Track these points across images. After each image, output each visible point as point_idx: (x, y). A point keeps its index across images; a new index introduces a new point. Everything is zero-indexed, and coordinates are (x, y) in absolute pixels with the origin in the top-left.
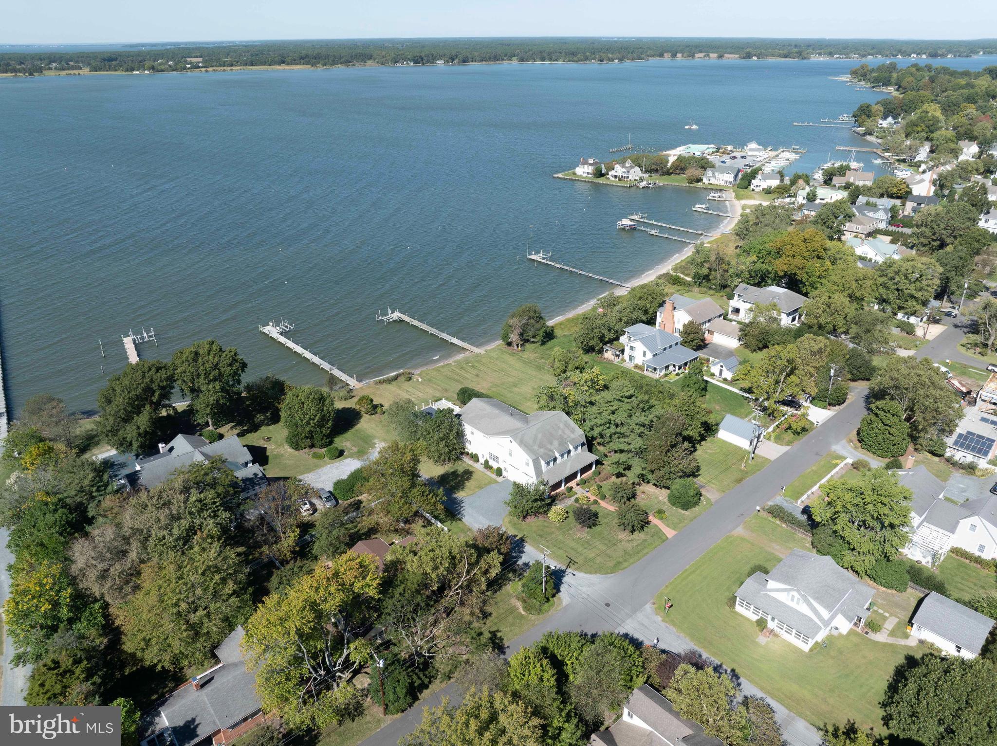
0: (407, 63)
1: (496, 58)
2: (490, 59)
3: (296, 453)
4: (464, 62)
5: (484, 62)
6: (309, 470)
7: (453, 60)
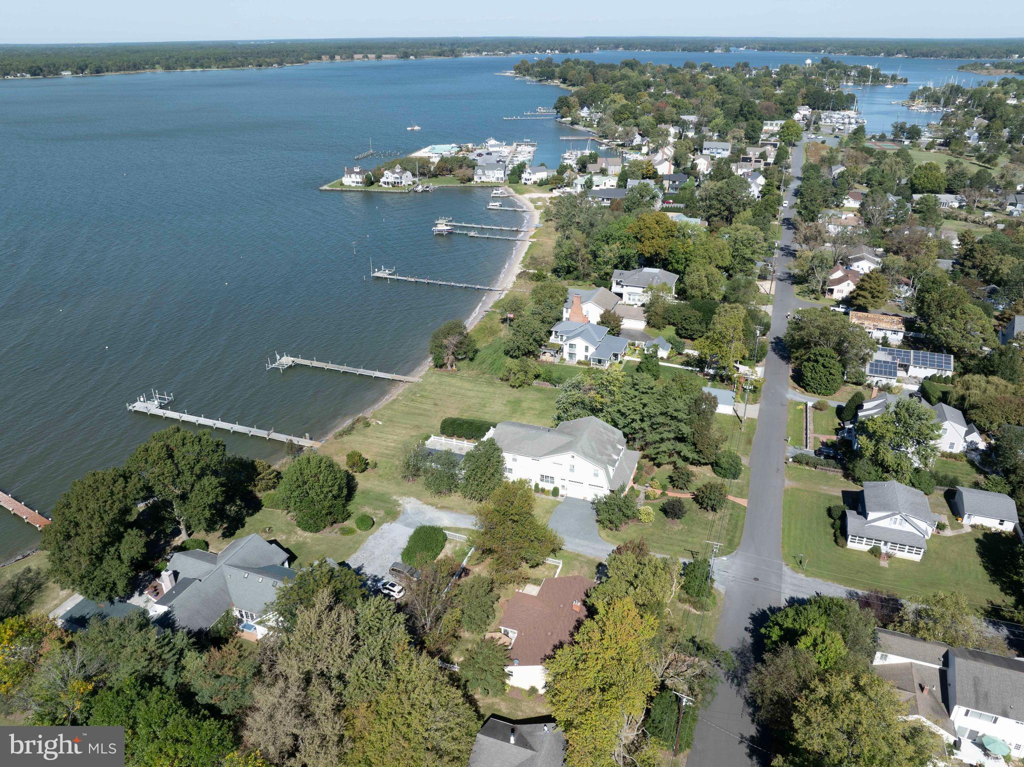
0: (22, 76)
1: (136, 67)
2: (128, 68)
3: (318, 535)
4: (98, 72)
5: (123, 72)
6: (353, 549)
7: (83, 71)
